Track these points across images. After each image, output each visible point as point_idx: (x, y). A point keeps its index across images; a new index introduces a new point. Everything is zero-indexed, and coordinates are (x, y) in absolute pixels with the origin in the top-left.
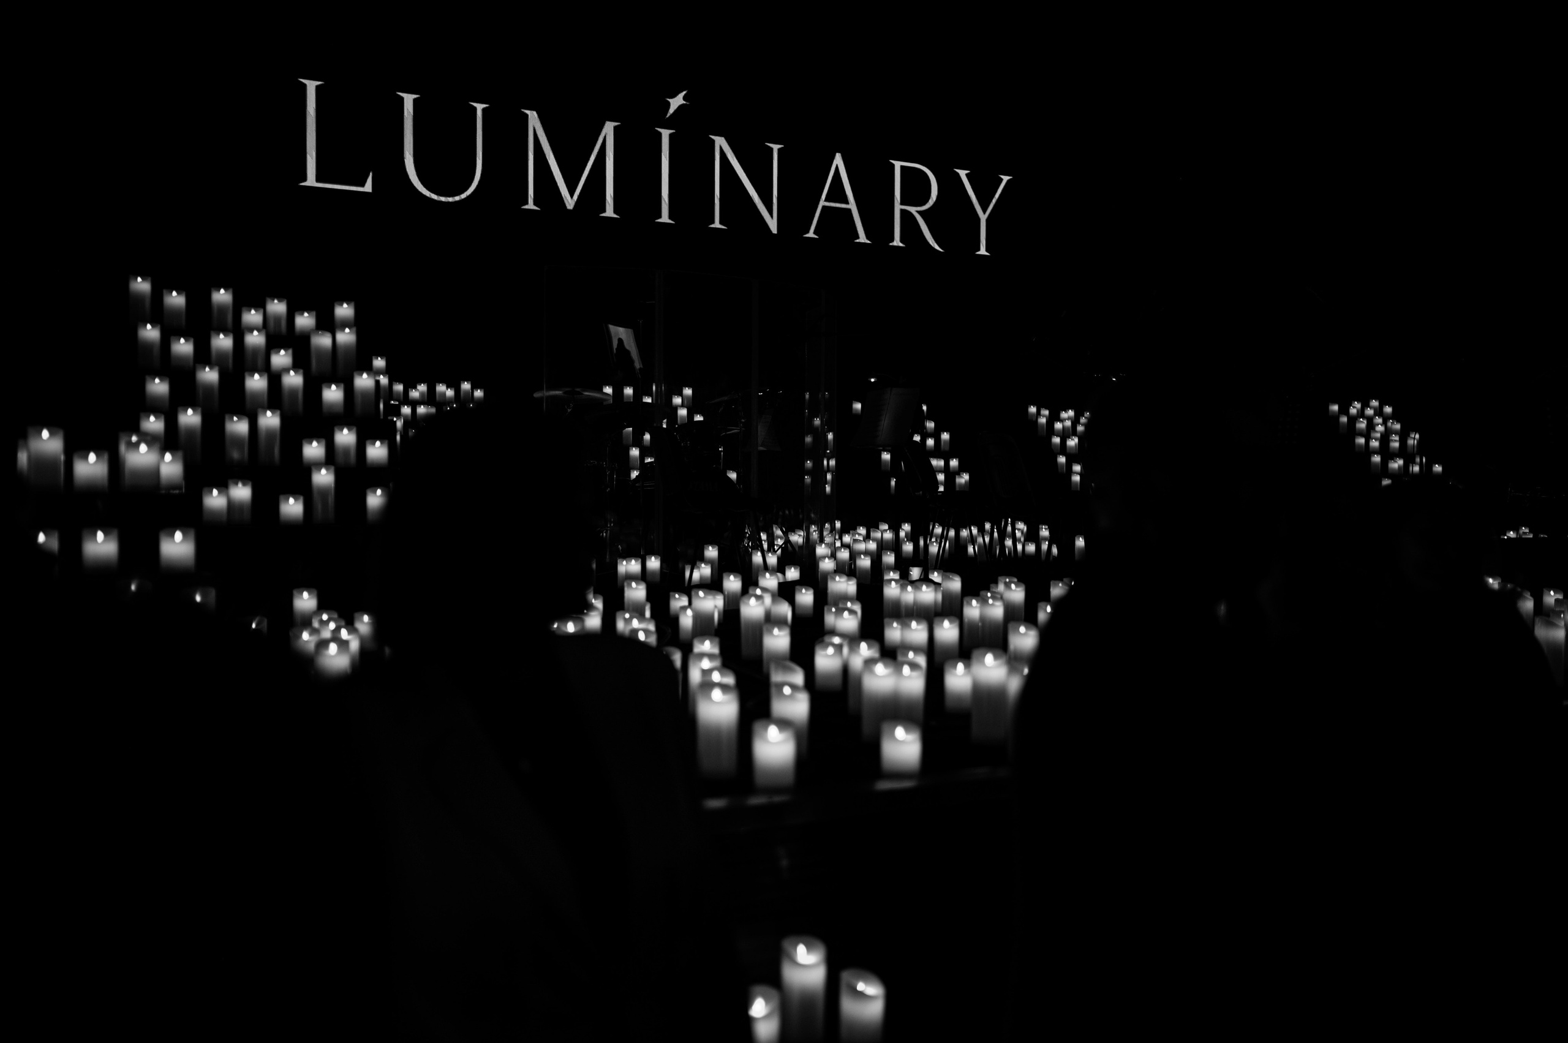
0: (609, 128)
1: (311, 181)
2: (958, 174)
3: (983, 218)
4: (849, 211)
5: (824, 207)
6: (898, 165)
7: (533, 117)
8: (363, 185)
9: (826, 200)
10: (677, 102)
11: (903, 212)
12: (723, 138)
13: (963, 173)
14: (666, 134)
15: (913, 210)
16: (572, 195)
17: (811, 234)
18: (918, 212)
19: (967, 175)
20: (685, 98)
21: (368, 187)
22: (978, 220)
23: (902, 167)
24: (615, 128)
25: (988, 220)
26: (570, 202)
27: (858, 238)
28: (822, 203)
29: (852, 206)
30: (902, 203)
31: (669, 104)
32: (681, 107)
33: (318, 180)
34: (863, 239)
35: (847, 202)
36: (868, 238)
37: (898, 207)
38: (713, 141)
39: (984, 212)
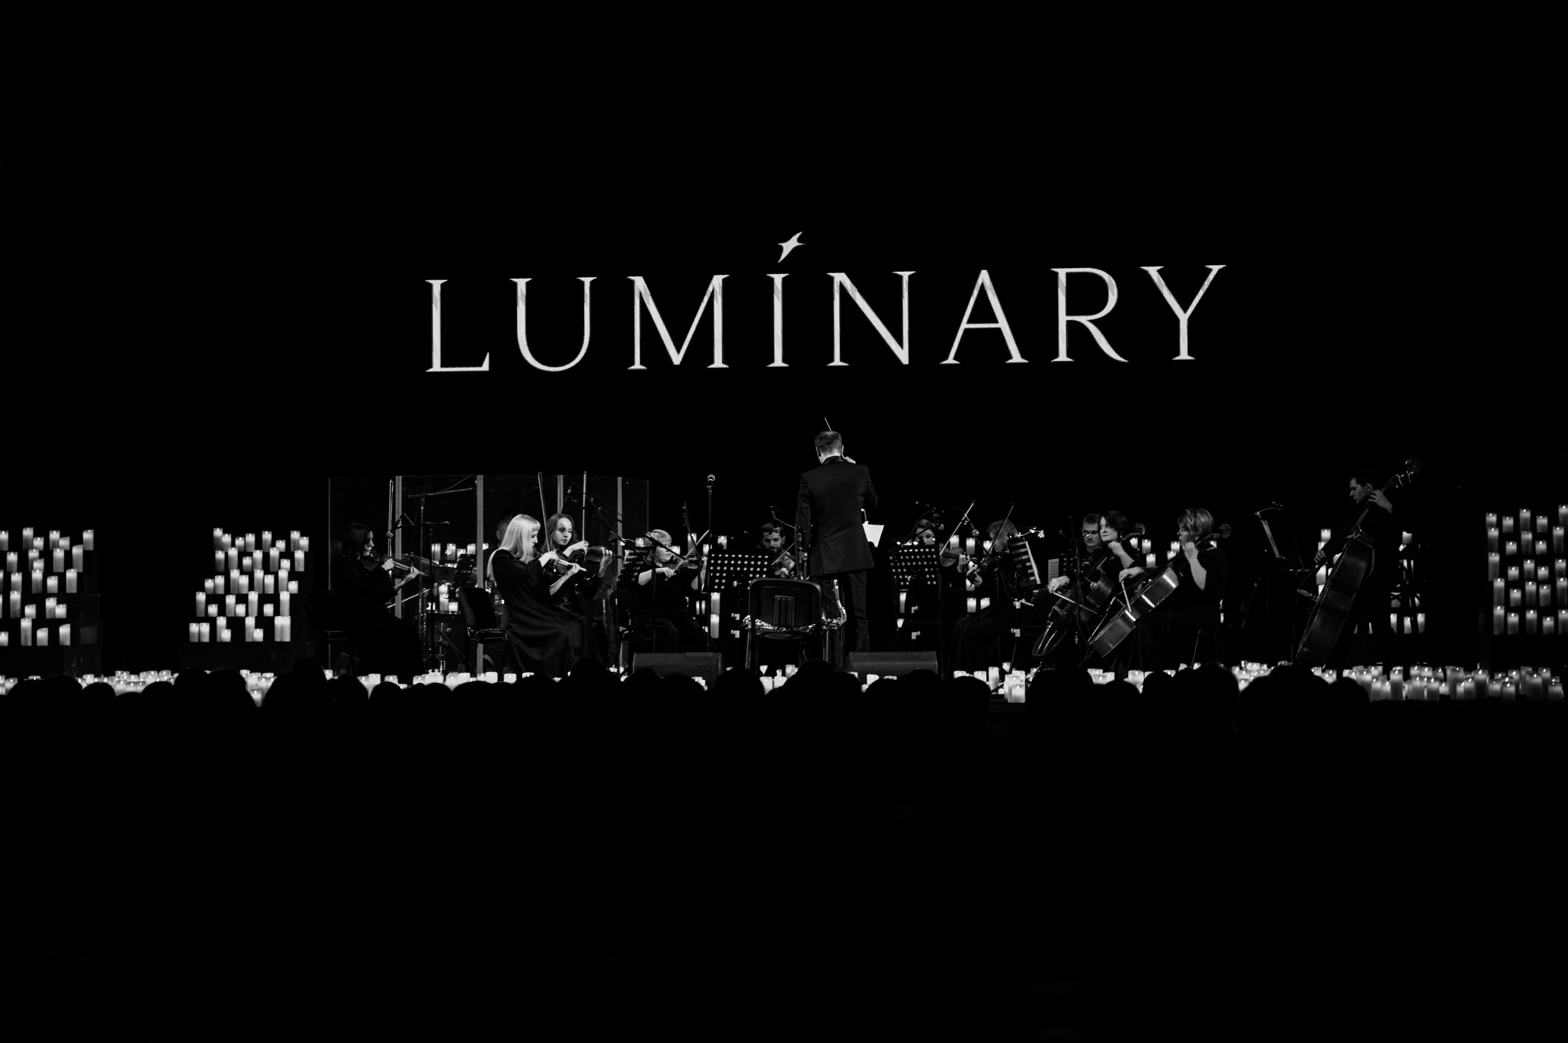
0: (717, 282)
1: (437, 367)
2: (1146, 273)
3: (1183, 318)
4: (999, 330)
5: (966, 331)
6: (1062, 273)
7: (640, 283)
8: (480, 365)
9: (969, 322)
10: (789, 246)
11: (1069, 323)
12: (844, 274)
13: (1153, 271)
14: (778, 279)
15: (1083, 319)
16: (678, 350)
17: (951, 360)
18: (1092, 321)
19: (1159, 271)
20: (799, 240)
21: (485, 367)
22: (1176, 321)
23: (1068, 274)
24: (724, 280)
25: (1190, 320)
26: (677, 358)
27: (1010, 357)
28: (964, 325)
29: (1003, 324)
30: (1068, 313)
31: (781, 249)
32: (795, 250)
33: (442, 366)
34: (1016, 358)
35: (996, 321)
36: (1023, 357)
37: (1063, 318)
38: (832, 279)
39: (1185, 310)
